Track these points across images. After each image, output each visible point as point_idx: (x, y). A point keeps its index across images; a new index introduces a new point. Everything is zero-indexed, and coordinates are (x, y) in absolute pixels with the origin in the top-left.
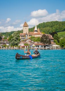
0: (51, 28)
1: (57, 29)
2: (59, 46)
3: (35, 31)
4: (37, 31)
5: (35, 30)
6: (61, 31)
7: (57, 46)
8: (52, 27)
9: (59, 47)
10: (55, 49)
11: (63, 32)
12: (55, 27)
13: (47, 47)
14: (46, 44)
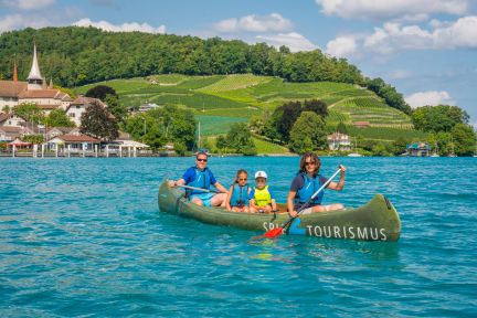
0: (68, 59)
1: (99, 68)
2: (143, 145)
3: (32, 81)
4: (39, 82)
5: (30, 77)
6: (119, 77)
7: (137, 145)
8: (70, 53)
9: (144, 148)
10: (132, 154)
11: (127, 81)
12: (86, 57)
13: (108, 150)
14: (102, 136)
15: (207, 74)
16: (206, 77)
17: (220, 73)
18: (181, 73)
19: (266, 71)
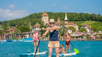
3: (65, 21)
15: (80, 21)
16: (80, 22)
17: (84, 21)
18: (74, 21)
19: (95, 20)
